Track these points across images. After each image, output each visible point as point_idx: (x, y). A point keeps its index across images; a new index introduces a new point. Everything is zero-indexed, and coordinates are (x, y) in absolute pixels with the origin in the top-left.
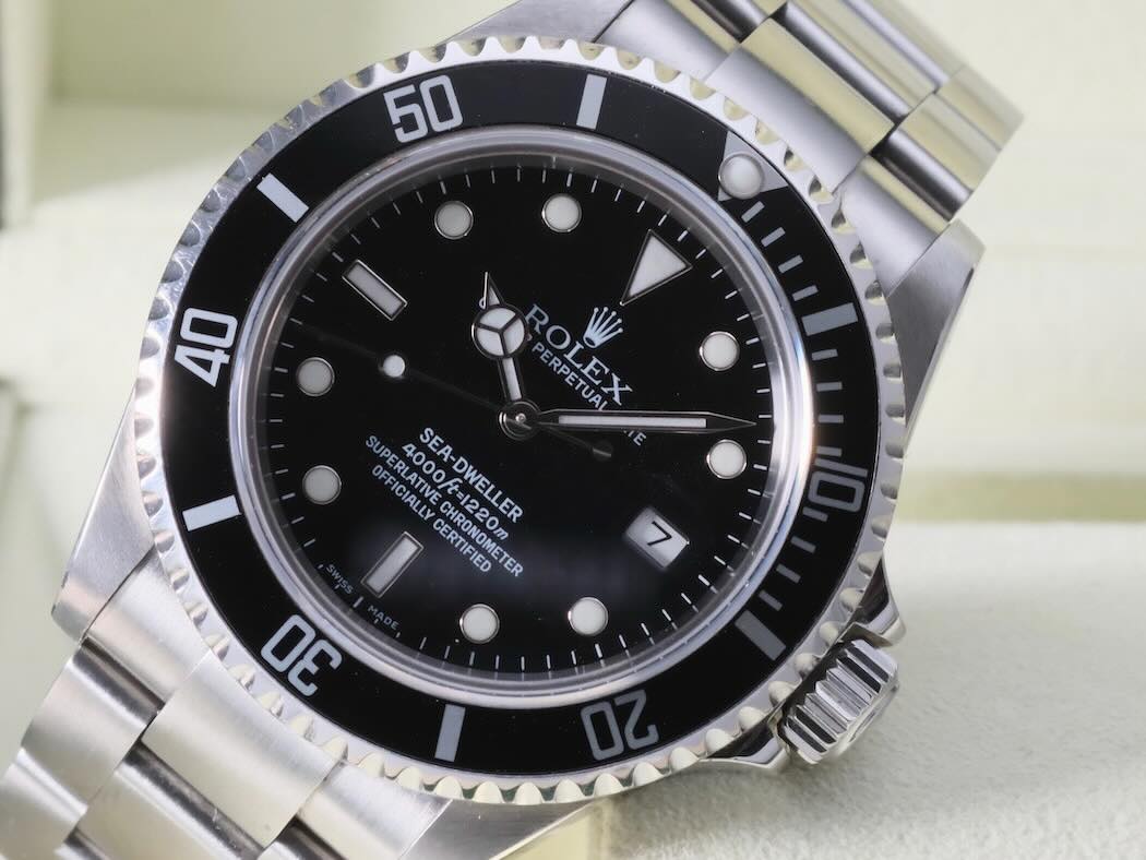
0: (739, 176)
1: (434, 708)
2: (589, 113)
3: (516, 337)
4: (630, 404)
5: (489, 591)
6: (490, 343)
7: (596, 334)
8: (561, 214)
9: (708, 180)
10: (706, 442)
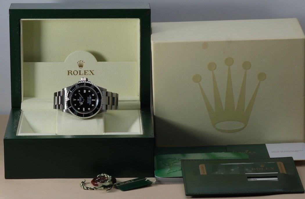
0: (69, 99)
1: (98, 94)
2: (71, 107)
3: (81, 103)
4: (80, 96)
5: (91, 96)
6: (82, 103)
7: (79, 100)
8: (75, 105)
9: (70, 100)
10: (79, 92)
